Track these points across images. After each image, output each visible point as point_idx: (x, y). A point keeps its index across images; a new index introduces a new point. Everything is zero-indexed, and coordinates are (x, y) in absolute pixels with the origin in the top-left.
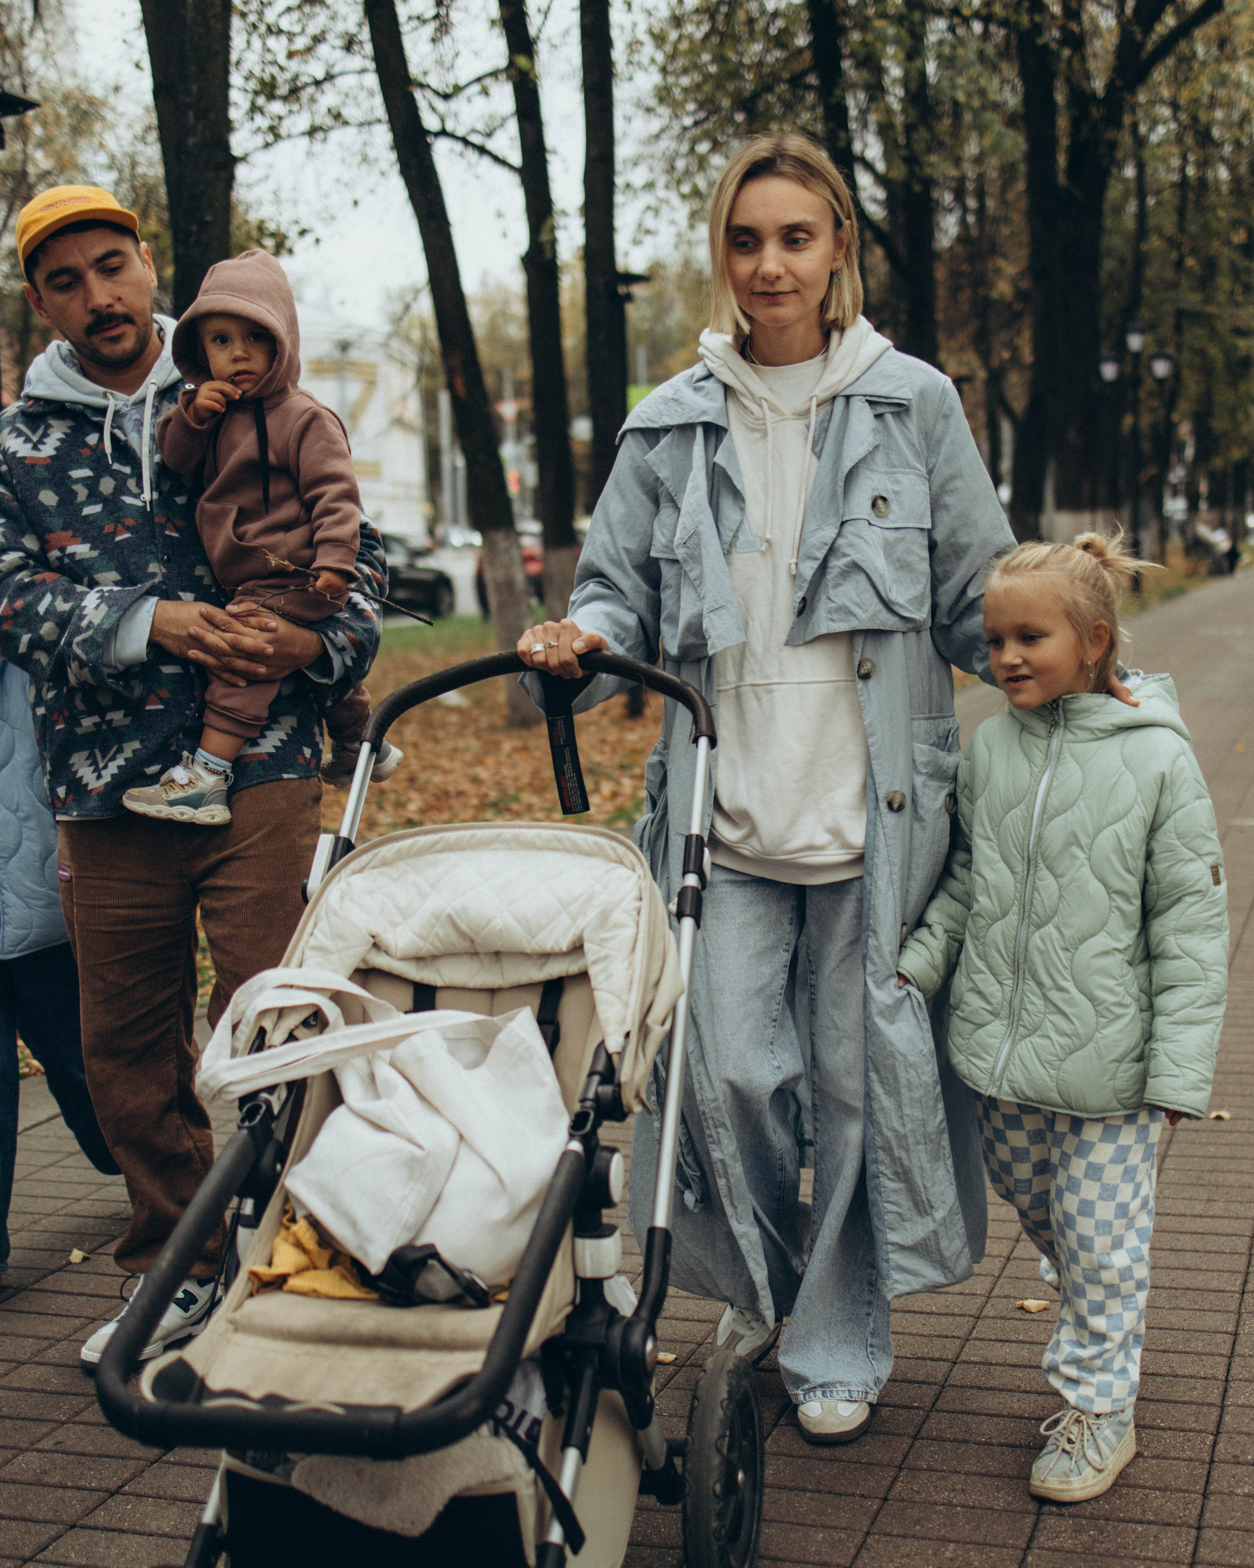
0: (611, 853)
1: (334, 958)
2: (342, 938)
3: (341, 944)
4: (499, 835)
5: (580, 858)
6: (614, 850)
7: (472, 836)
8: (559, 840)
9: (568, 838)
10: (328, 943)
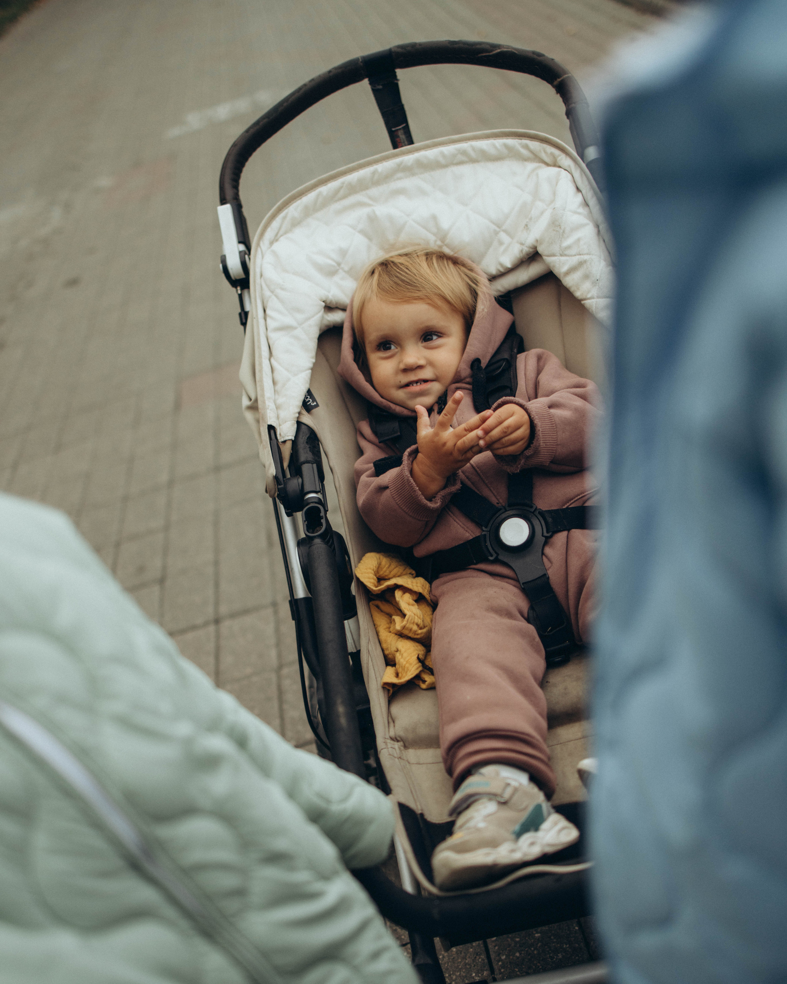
0: (524, 152)
1: (298, 332)
2: (298, 310)
3: (300, 317)
4: (399, 165)
5: (491, 165)
6: (526, 147)
7: (374, 173)
8: (464, 153)
9: (473, 149)
10: (288, 320)
